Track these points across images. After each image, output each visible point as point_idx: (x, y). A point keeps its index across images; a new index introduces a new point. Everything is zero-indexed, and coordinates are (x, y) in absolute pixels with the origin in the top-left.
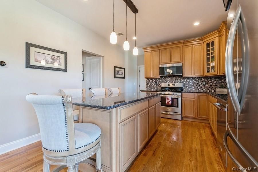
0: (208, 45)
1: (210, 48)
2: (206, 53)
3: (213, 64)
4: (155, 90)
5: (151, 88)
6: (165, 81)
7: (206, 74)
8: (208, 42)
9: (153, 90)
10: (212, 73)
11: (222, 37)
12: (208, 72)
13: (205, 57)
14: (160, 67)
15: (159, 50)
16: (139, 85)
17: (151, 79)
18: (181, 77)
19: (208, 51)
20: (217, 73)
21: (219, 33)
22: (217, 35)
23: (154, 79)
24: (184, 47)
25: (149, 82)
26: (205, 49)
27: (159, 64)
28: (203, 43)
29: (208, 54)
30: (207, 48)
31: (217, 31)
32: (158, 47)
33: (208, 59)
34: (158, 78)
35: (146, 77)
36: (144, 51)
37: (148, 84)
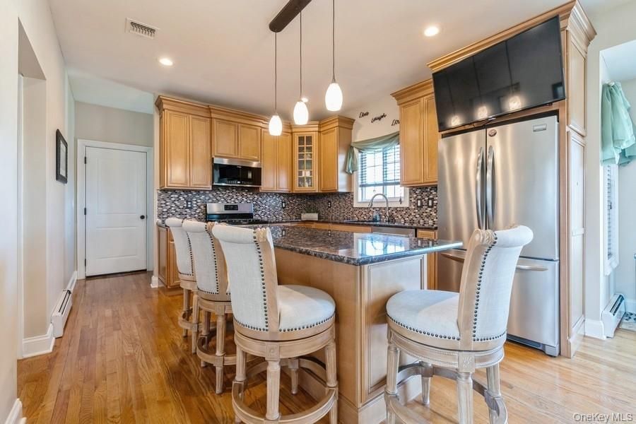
0: (301, 139)
1: (305, 146)
2: (297, 153)
3: (306, 174)
6: (215, 199)
7: (297, 189)
8: (301, 134)
10: (306, 188)
11: (324, 134)
12: (300, 186)
13: (297, 159)
14: (215, 162)
15: (211, 118)
16: (85, 209)
17: (174, 191)
18: (249, 191)
19: (301, 149)
20: (316, 189)
21: (319, 127)
22: (317, 129)
23: (182, 193)
24: (263, 129)
25: (168, 200)
26: (297, 146)
27: (211, 156)
28: (292, 133)
29: (301, 156)
30: (299, 145)
31: (318, 122)
32: (209, 110)
33: (301, 163)
34: (195, 191)
35: (169, 185)
36: (165, 106)
37: (163, 205)
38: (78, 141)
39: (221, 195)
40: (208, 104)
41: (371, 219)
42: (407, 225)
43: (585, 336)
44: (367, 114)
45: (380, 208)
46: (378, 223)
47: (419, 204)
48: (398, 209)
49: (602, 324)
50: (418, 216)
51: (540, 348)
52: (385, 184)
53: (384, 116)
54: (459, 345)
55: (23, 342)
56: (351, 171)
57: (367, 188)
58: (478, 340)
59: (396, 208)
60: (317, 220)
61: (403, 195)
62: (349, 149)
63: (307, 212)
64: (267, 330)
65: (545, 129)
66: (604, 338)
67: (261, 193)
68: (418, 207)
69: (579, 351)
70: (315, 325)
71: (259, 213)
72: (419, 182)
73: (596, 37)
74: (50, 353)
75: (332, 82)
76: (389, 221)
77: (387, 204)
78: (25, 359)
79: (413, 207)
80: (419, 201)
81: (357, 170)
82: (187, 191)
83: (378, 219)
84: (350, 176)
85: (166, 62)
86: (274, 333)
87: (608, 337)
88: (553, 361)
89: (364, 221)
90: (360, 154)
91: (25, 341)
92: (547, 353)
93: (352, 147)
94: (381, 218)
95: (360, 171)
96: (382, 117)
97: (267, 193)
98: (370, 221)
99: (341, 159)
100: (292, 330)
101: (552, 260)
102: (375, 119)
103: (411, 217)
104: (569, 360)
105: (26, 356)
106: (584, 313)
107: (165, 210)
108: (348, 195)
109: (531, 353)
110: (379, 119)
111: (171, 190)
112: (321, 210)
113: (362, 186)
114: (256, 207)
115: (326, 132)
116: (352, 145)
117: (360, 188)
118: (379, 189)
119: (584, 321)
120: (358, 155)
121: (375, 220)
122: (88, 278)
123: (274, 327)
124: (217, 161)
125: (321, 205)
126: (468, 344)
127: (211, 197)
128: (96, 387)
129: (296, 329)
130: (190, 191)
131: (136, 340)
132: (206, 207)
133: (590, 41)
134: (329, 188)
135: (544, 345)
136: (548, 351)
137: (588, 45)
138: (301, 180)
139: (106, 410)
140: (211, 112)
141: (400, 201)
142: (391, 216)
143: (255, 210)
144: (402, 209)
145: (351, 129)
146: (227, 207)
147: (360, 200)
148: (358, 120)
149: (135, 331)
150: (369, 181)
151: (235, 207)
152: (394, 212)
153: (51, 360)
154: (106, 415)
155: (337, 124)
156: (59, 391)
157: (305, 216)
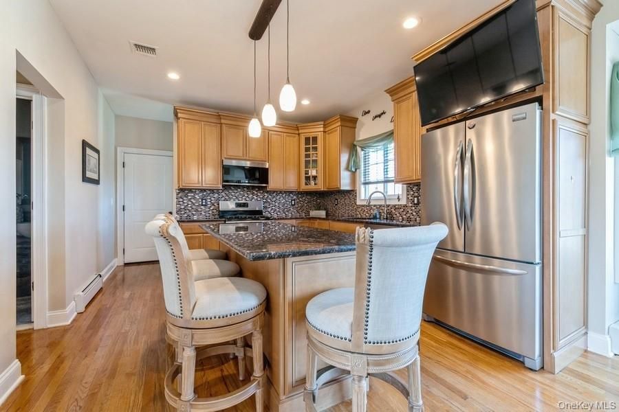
0: (307, 140)
1: (311, 146)
2: (303, 153)
3: (313, 172)
4: (201, 218)
5: (190, 214)
6: (227, 198)
7: (304, 187)
8: (308, 135)
9: (195, 218)
10: (312, 186)
11: (329, 134)
12: (306, 184)
13: (303, 159)
14: (224, 164)
15: (221, 124)
16: (124, 206)
17: (190, 190)
18: (259, 190)
19: (307, 150)
20: (321, 187)
21: (324, 127)
22: (322, 129)
23: (197, 192)
24: (270, 132)
25: (185, 198)
26: (303, 146)
27: (221, 157)
28: (299, 134)
29: (307, 156)
30: (306, 145)
31: (322, 123)
32: (219, 117)
33: (307, 163)
34: (210, 190)
35: (184, 185)
36: (179, 115)
37: (181, 203)
38: (119, 149)
39: (233, 194)
40: (217, 111)
41: (372, 217)
42: (404, 222)
43: (586, 351)
44: (369, 112)
45: (380, 206)
46: (378, 221)
47: (416, 202)
48: (397, 207)
49: (609, 339)
50: (414, 214)
51: (521, 360)
52: (386, 181)
53: (384, 113)
54: (350, 346)
55: (47, 315)
56: (353, 170)
57: (370, 185)
58: (370, 343)
59: (395, 206)
60: (325, 217)
61: (400, 193)
62: (352, 149)
63: (316, 210)
64: (182, 318)
65: (525, 118)
66: (611, 355)
67: (270, 191)
68: (415, 204)
69: (570, 367)
70: (229, 316)
71: (269, 210)
72: (412, 178)
73: (602, 8)
74: (69, 325)
75: (287, 83)
76: (387, 219)
77: (386, 201)
78: (48, 328)
79: (410, 205)
80: (416, 199)
81: (359, 168)
82: (202, 190)
83: (378, 216)
84: (354, 174)
85: (173, 76)
86: (187, 321)
87: (616, 355)
88: (531, 374)
89: (365, 219)
90: (363, 152)
91: (48, 314)
92: (526, 365)
93: (355, 146)
94: (380, 215)
95: (362, 168)
96: (382, 114)
97: (277, 192)
98: (370, 219)
99: (344, 158)
100: (203, 319)
101: (532, 263)
102: (376, 117)
103: (409, 215)
104: (553, 375)
105: (49, 326)
106: (586, 324)
107: (183, 207)
108: (352, 193)
109: (508, 363)
110: (380, 116)
111: (187, 189)
112: (329, 207)
113: (365, 184)
114: (266, 205)
115: (331, 132)
116: (355, 143)
117: (362, 186)
118: (380, 187)
119: (586, 333)
120: (361, 154)
121: (375, 217)
122: (126, 264)
123: (187, 316)
124: (227, 162)
125: (329, 203)
126: (359, 346)
127: (224, 195)
128: (86, 356)
129: (207, 319)
130: (205, 190)
131: (136, 319)
132: (218, 204)
133: (595, 14)
134: (333, 186)
135: (524, 357)
136: (528, 363)
137: (591, 18)
138: (308, 178)
139: (84, 376)
140: (221, 118)
141: (399, 199)
142: (390, 213)
143: (265, 207)
144: (400, 207)
145: (355, 128)
146: (238, 205)
147: (363, 197)
148: (362, 119)
149: (139, 312)
150: (372, 179)
151: (245, 205)
152: (393, 210)
153: (65, 330)
154: (81, 381)
155: (339, 124)
156: (59, 357)
157: (313, 213)
